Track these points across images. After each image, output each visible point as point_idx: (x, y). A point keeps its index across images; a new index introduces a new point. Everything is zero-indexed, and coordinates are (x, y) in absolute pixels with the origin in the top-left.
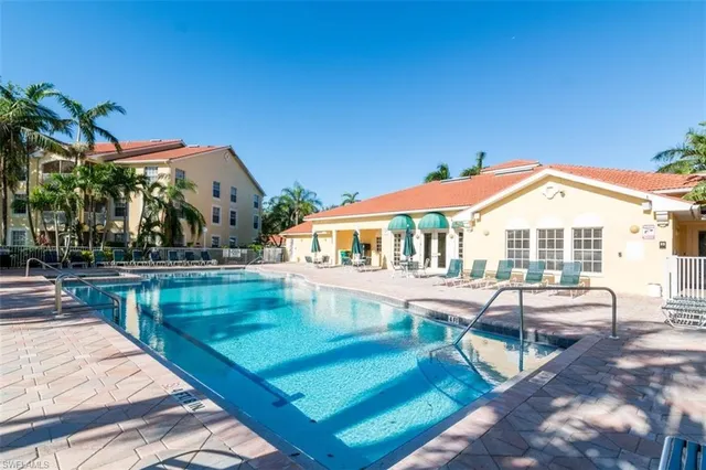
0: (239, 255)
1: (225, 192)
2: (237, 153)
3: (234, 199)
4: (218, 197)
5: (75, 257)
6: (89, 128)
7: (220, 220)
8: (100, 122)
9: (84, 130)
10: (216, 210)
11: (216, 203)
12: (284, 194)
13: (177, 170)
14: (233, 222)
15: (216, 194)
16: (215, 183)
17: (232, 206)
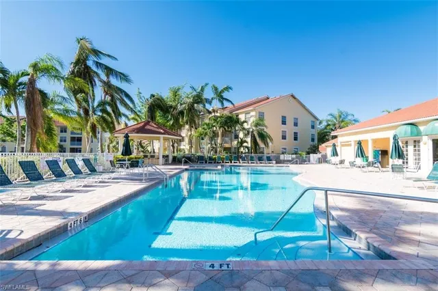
0: (290, 159)
1: (290, 121)
2: (296, 97)
3: (296, 124)
4: (285, 124)
5: (210, 158)
6: (222, 99)
7: (287, 138)
8: (225, 95)
9: (219, 100)
10: (284, 132)
11: (284, 128)
12: (329, 118)
13: (259, 112)
14: (296, 139)
15: (284, 123)
16: (283, 117)
17: (296, 129)
